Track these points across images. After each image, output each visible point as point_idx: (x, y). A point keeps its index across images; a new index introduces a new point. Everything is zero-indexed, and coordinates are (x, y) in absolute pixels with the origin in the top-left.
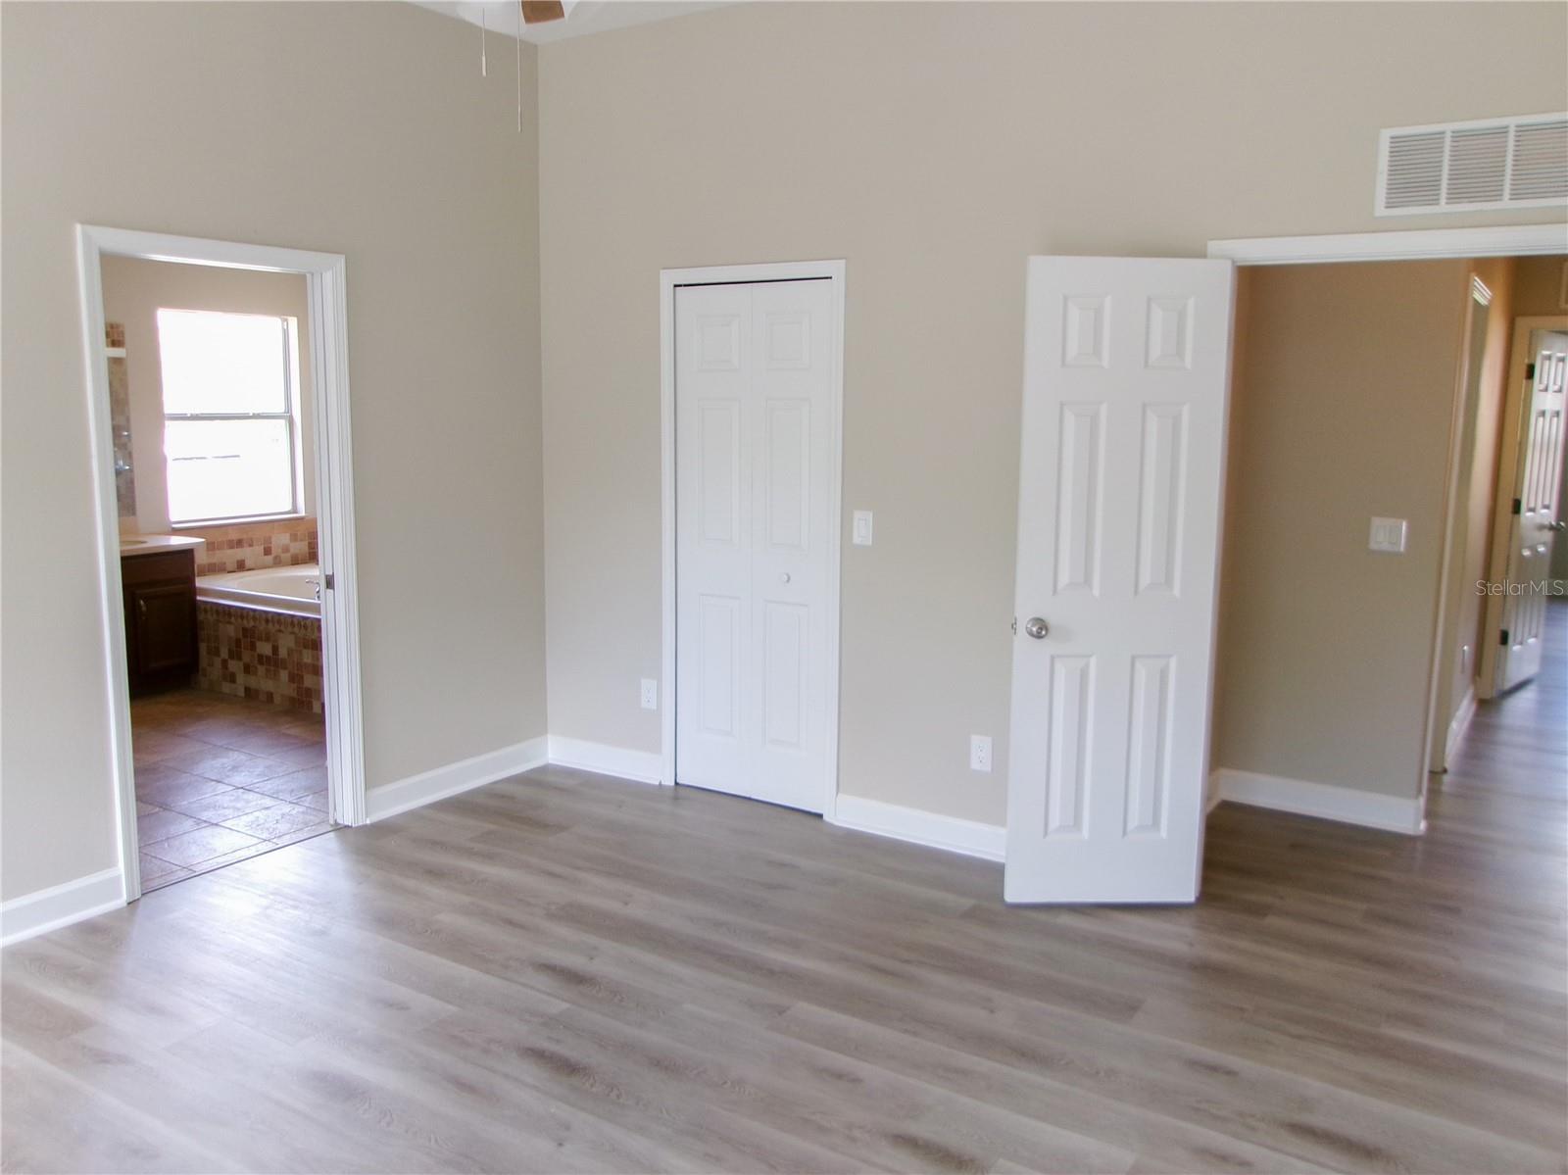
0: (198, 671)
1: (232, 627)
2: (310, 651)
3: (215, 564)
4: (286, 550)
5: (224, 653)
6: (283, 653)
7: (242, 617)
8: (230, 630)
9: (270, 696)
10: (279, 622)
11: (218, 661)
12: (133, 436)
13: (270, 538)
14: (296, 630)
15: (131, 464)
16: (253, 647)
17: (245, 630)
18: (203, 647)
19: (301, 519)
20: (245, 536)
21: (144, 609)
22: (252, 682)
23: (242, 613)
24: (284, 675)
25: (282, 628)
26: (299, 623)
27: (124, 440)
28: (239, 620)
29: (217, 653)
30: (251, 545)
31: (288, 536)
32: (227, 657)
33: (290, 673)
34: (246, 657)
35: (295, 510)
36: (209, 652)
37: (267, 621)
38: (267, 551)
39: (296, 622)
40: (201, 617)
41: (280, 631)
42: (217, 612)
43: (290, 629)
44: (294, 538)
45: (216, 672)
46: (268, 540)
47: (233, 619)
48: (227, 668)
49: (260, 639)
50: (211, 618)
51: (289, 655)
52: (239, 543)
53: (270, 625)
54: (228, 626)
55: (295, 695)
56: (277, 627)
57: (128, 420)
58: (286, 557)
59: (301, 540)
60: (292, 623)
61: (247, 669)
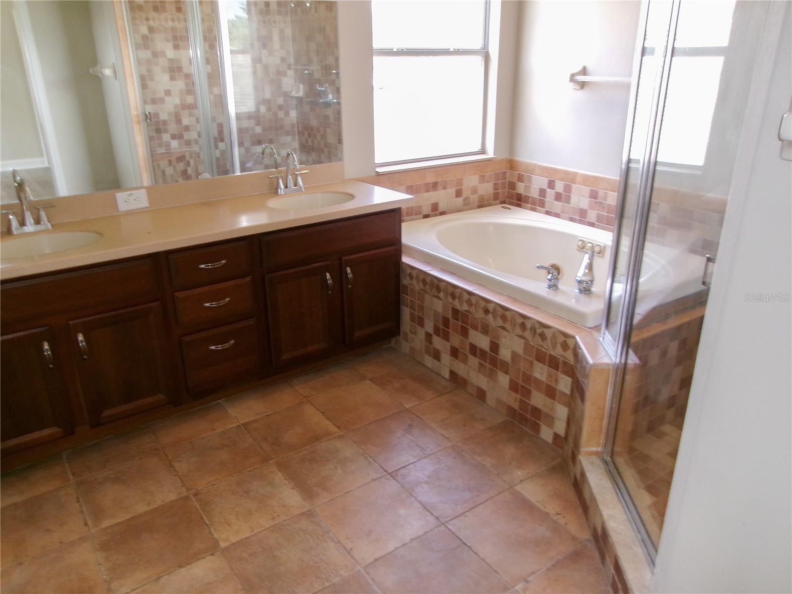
0: (399, 334)
1: (440, 302)
2: (546, 368)
3: (412, 207)
4: (474, 191)
5: (429, 327)
6: (505, 354)
7: (453, 296)
8: (438, 305)
9: (481, 395)
10: (503, 318)
11: (421, 334)
12: (342, 75)
13: (462, 179)
14: (528, 335)
15: (339, 98)
16: (465, 333)
17: (455, 311)
18: (406, 313)
19: (489, 160)
20: (439, 180)
21: (350, 276)
22: (461, 369)
23: (454, 292)
24: (504, 380)
25: (508, 326)
26: (533, 330)
27: (333, 77)
28: (450, 299)
29: (421, 323)
30: (445, 188)
31: (477, 177)
32: (432, 332)
33: (511, 380)
34: (456, 340)
35: (483, 151)
36: (412, 319)
37: (487, 311)
38: (459, 194)
39: (528, 325)
40: (405, 281)
41: (504, 328)
42: (424, 282)
43: (518, 331)
44: (482, 179)
45: (418, 340)
46: (460, 182)
47: (442, 295)
48: (431, 343)
49: (475, 328)
50: (418, 286)
51: (513, 359)
52: (435, 186)
53: (490, 317)
54: (436, 300)
55: (516, 406)
56: (500, 322)
57: (337, 60)
58: (474, 198)
59: (488, 182)
60: (523, 326)
61: (455, 353)
